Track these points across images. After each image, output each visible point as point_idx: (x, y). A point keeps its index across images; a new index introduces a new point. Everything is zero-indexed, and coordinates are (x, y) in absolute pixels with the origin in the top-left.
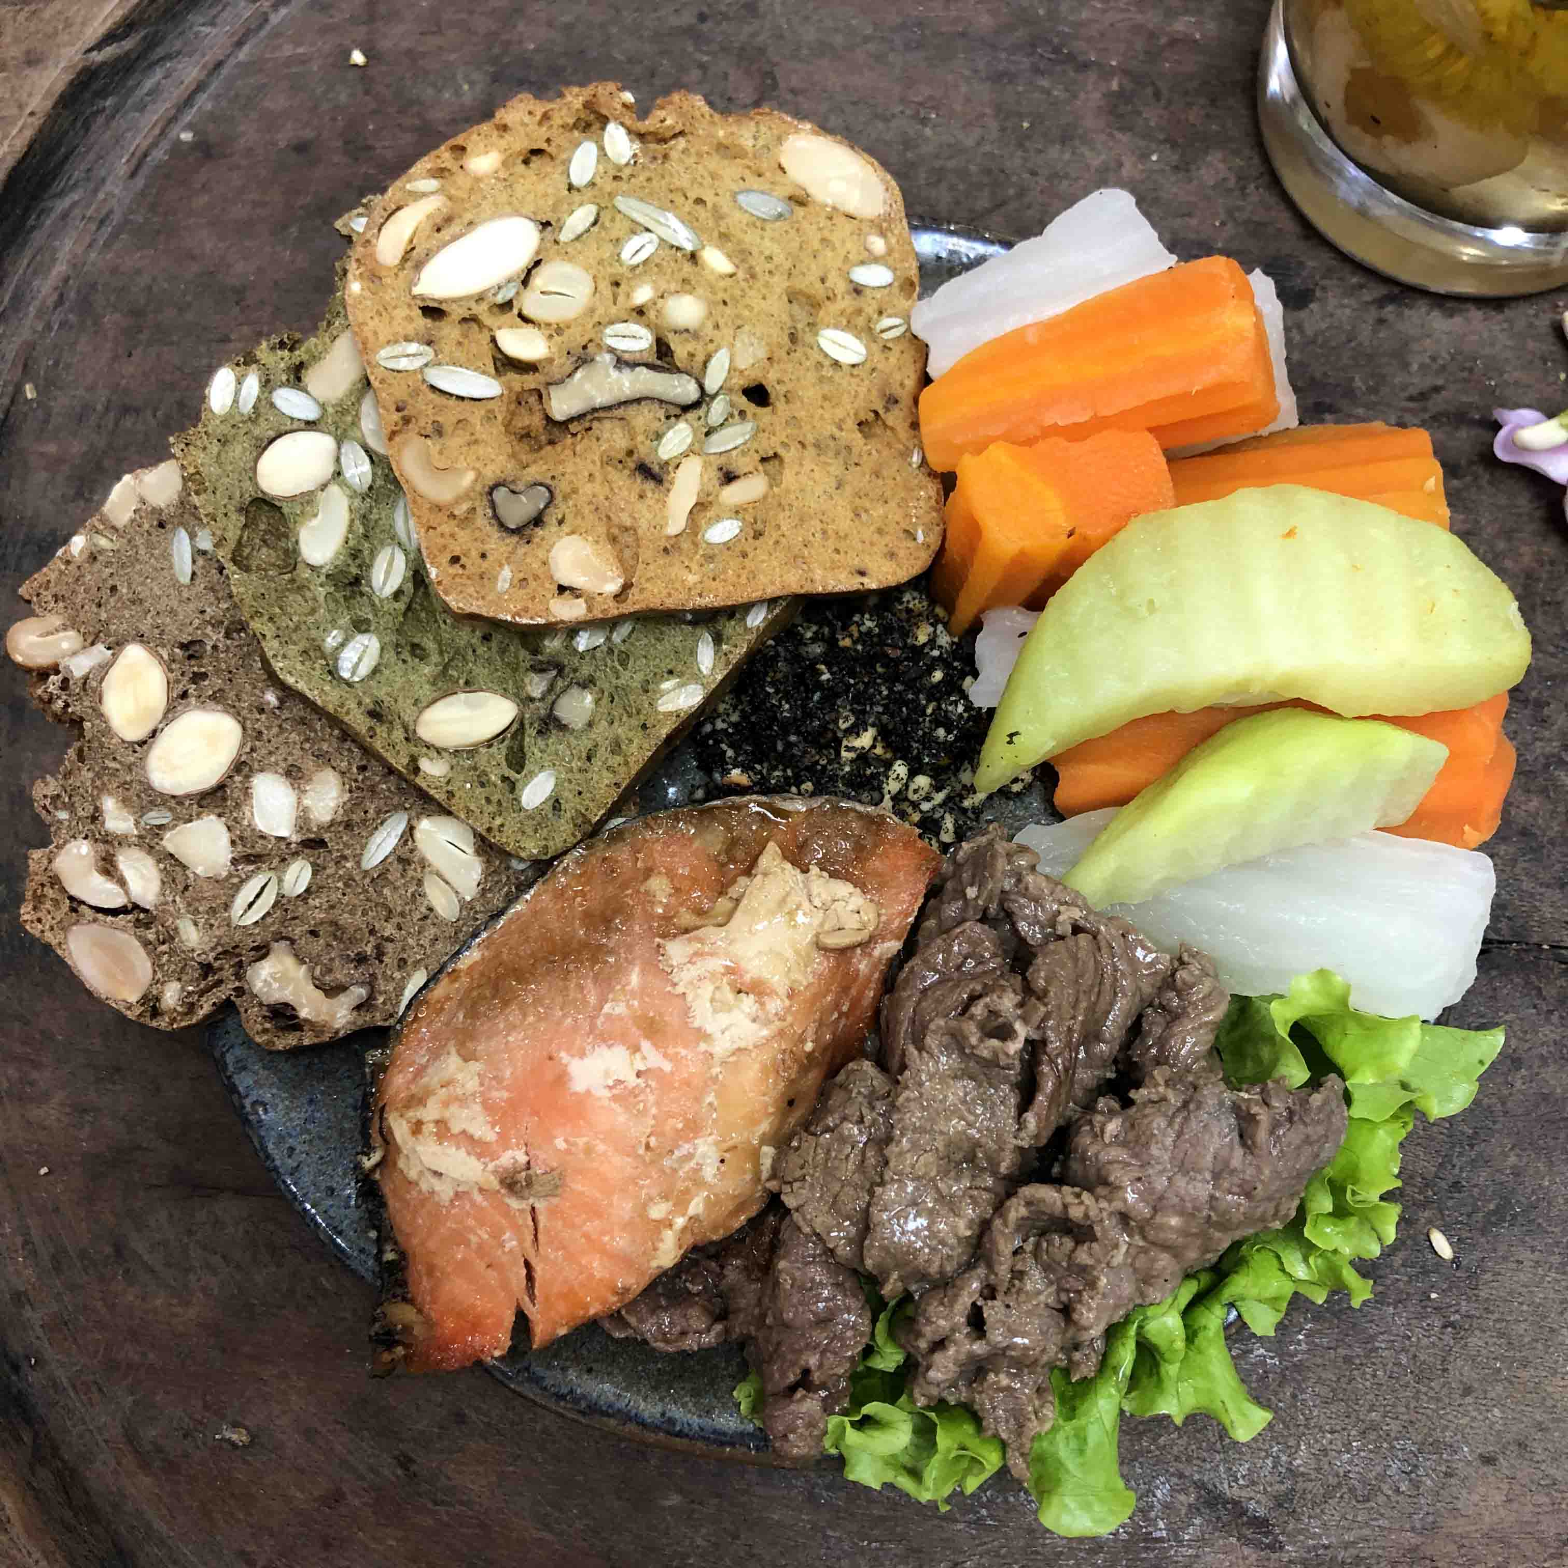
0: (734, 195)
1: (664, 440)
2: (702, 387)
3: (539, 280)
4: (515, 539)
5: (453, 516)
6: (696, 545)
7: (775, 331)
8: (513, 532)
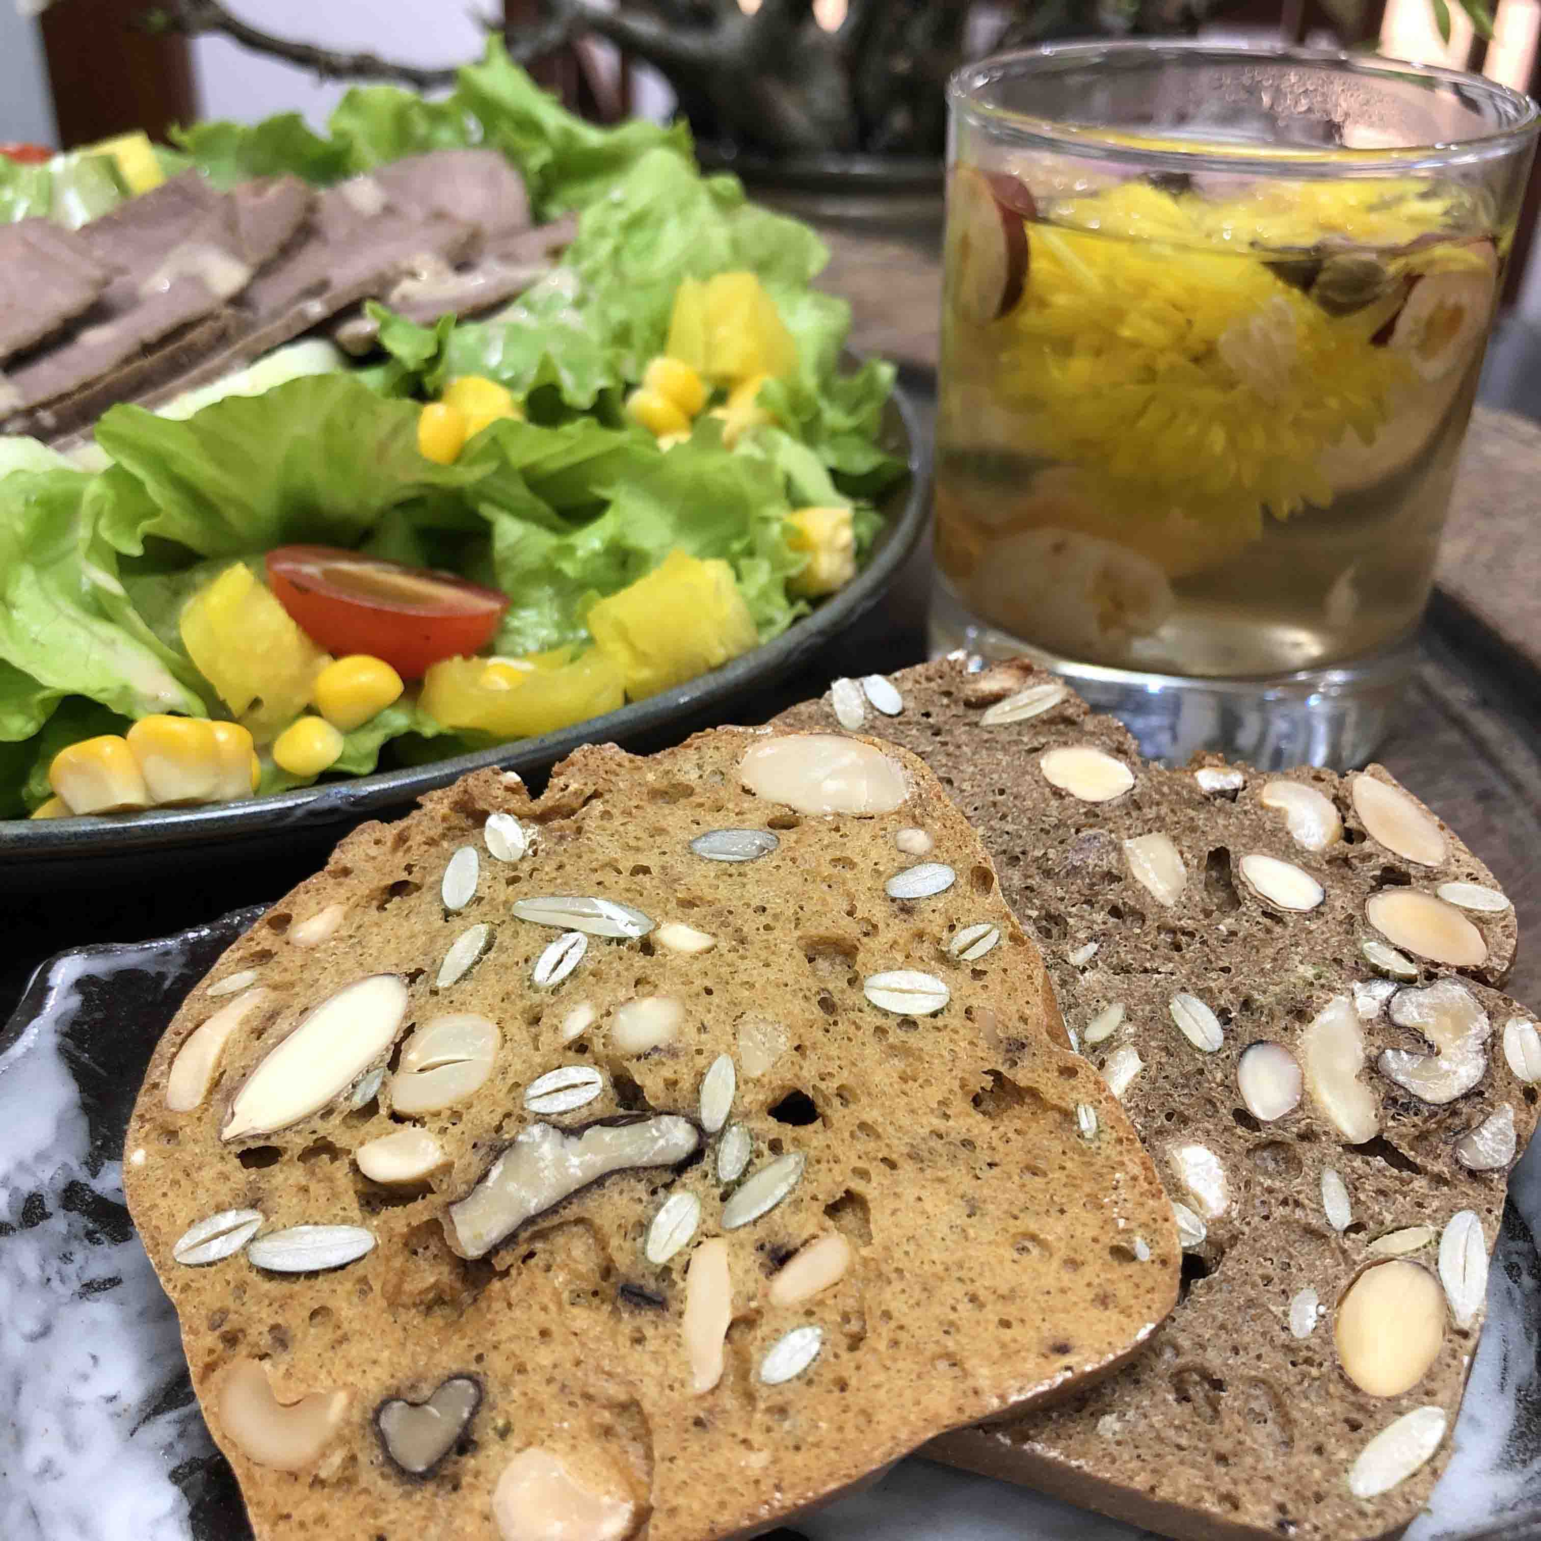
0: (689, 847)
1: (654, 1232)
2: (697, 1126)
3: (412, 1057)
4: (431, 1488)
5: (318, 1482)
6: (750, 1397)
7: (797, 1005)
8: (423, 1478)
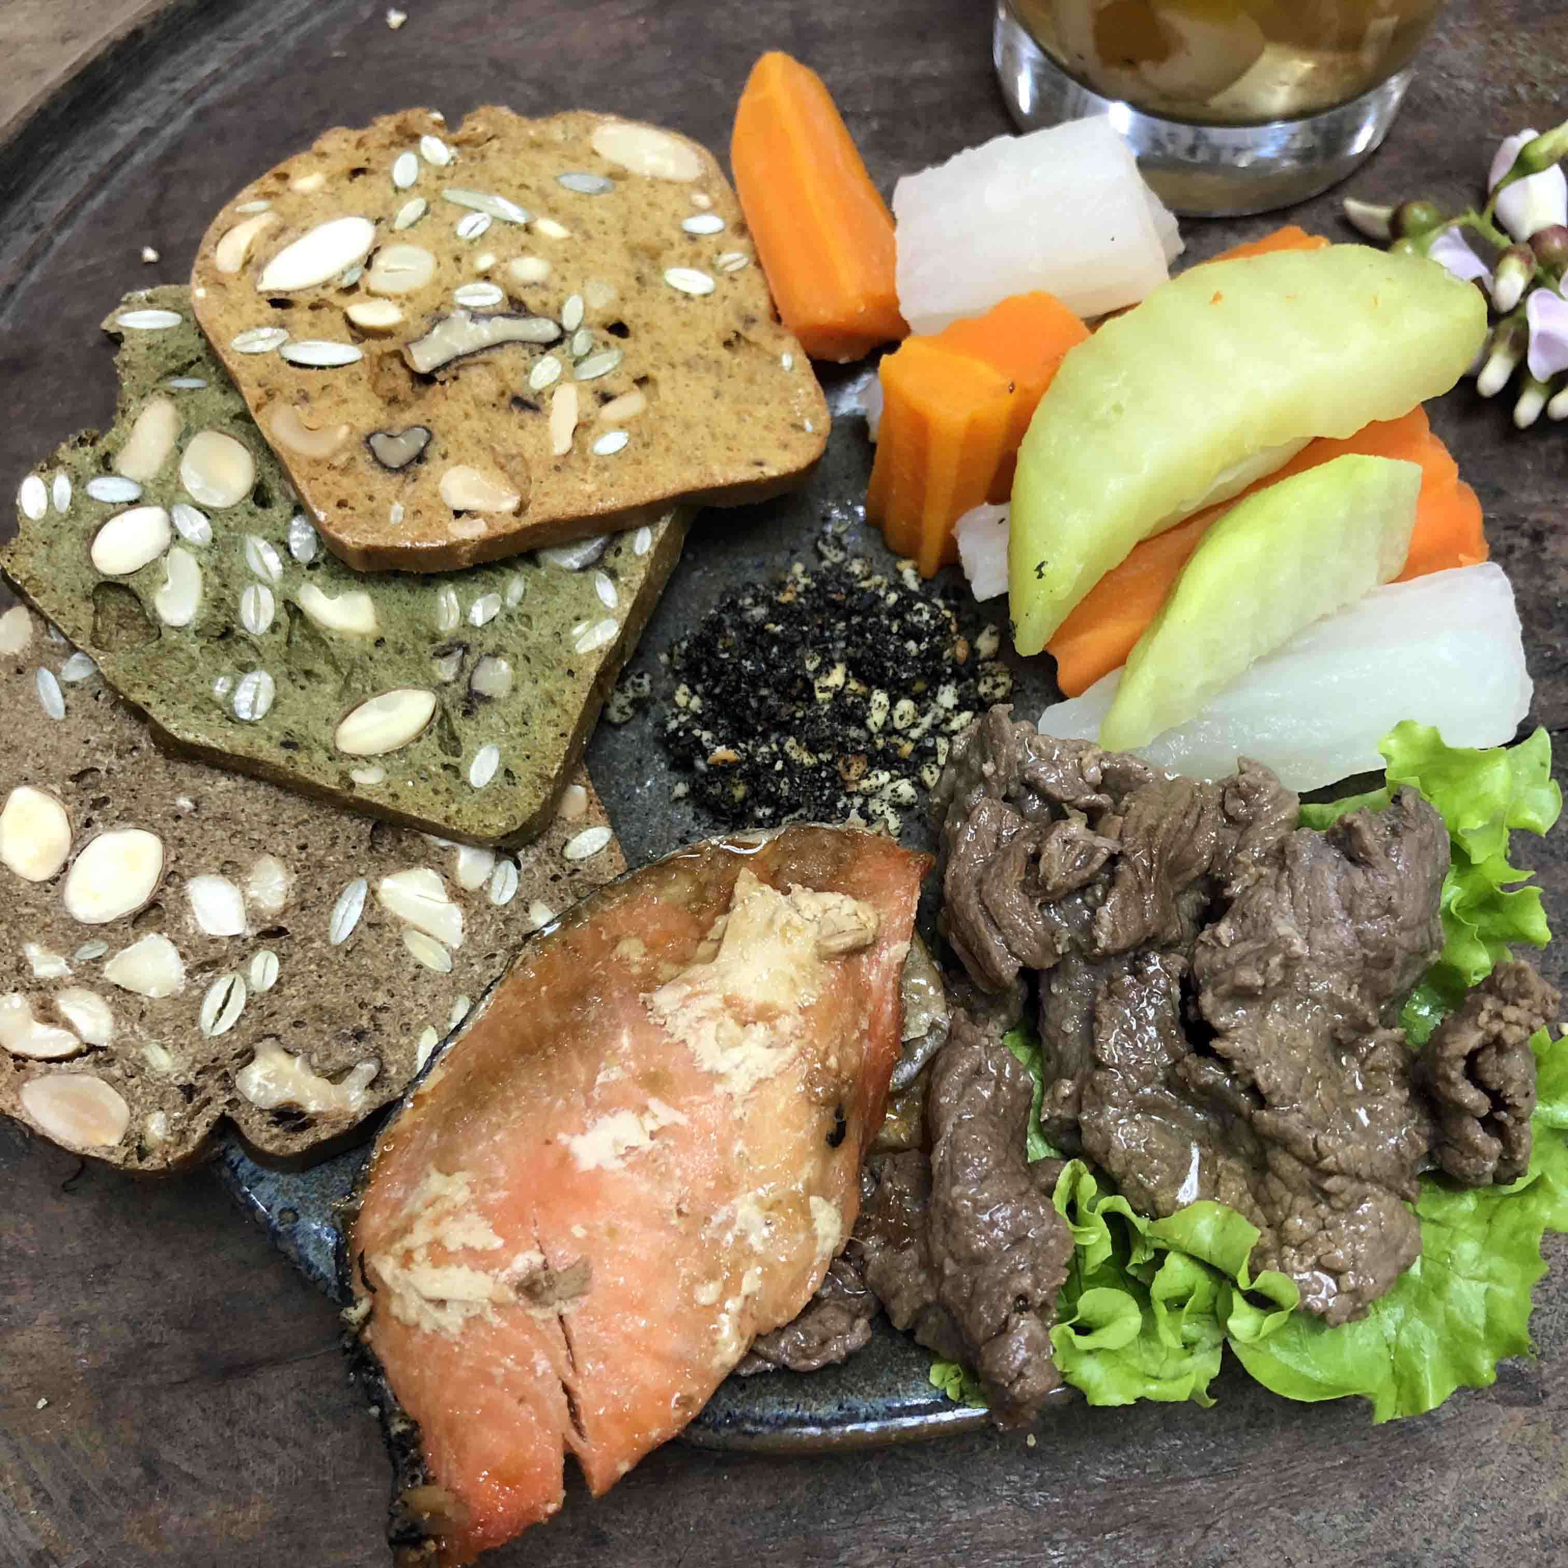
0: (556, 179)
1: (534, 373)
2: (560, 326)
3: (380, 262)
4: (400, 477)
5: (331, 467)
6: (586, 461)
7: (622, 278)
8: (397, 470)
